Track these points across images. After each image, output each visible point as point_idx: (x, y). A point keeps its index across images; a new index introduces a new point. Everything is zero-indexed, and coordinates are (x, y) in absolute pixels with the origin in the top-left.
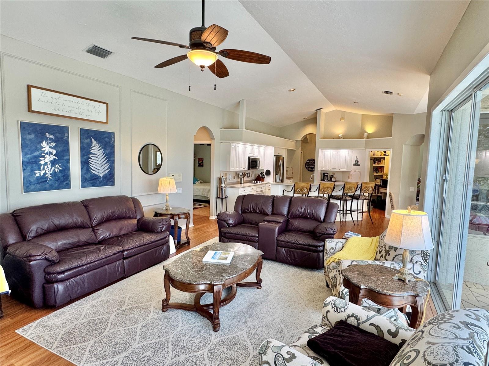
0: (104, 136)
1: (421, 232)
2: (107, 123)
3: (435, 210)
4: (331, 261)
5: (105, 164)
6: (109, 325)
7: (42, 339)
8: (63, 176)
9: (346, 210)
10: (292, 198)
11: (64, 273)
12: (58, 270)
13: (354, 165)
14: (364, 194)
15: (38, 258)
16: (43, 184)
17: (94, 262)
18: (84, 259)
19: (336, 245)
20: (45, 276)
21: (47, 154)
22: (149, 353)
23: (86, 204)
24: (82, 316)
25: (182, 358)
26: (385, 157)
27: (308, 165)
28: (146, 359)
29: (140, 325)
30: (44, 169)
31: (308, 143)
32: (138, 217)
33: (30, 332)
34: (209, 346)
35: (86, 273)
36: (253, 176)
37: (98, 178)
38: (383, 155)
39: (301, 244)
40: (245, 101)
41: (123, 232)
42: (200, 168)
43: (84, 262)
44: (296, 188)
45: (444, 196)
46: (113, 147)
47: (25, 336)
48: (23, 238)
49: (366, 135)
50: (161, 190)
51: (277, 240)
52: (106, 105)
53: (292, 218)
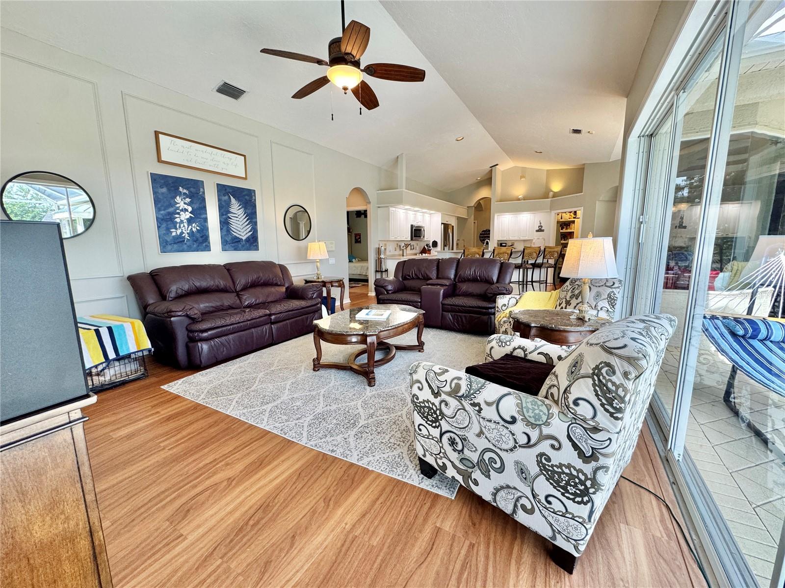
0: (244, 193)
1: (603, 258)
2: (245, 178)
3: (630, 259)
4: (502, 317)
5: (247, 225)
6: (257, 382)
7: (188, 393)
8: (202, 237)
9: (527, 282)
10: (459, 260)
11: (207, 332)
12: (201, 327)
13: (537, 231)
14: (548, 261)
15: (180, 314)
16: (180, 244)
17: (239, 323)
18: (228, 319)
19: (509, 301)
20: (188, 334)
21: (182, 210)
22: (298, 404)
23: (229, 269)
24: (229, 375)
25: (334, 407)
26: (574, 221)
27: (482, 237)
28: (295, 408)
29: (290, 382)
30: (180, 227)
31: (482, 210)
32: (287, 285)
33: (175, 387)
34: (364, 398)
35: (231, 334)
36: (417, 249)
37: (239, 241)
38: (572, 218)
39: (470, 307)
40: (404, 155)
41: (269, 300)
42: (358, 244)
43: (228, 322)
44: (466, 254)
45: (640, 242)
46: (255, 206)
47: (171, 391)
48: (163, 297)
49: (551, 194)
50: (311, 256)
51: (443, 304)
52: (243, 157)
53: (459, 282)
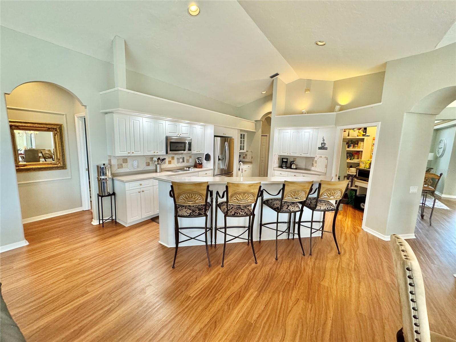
13: (320, 148)
38: (361, 135)
